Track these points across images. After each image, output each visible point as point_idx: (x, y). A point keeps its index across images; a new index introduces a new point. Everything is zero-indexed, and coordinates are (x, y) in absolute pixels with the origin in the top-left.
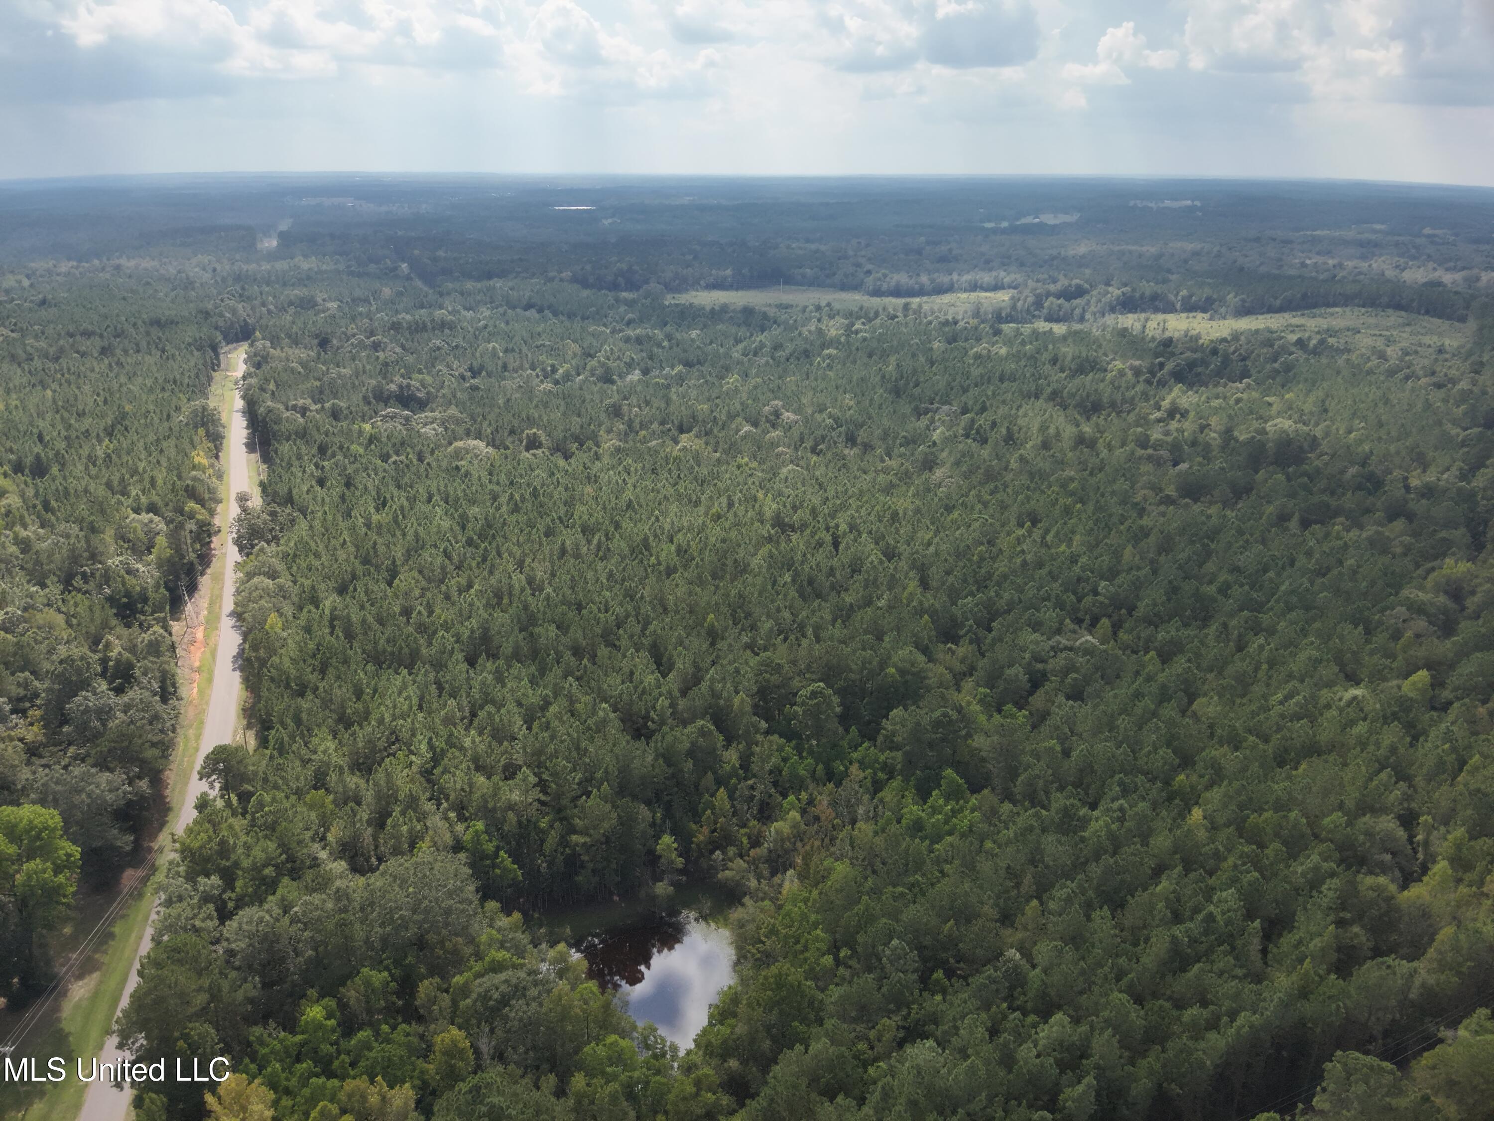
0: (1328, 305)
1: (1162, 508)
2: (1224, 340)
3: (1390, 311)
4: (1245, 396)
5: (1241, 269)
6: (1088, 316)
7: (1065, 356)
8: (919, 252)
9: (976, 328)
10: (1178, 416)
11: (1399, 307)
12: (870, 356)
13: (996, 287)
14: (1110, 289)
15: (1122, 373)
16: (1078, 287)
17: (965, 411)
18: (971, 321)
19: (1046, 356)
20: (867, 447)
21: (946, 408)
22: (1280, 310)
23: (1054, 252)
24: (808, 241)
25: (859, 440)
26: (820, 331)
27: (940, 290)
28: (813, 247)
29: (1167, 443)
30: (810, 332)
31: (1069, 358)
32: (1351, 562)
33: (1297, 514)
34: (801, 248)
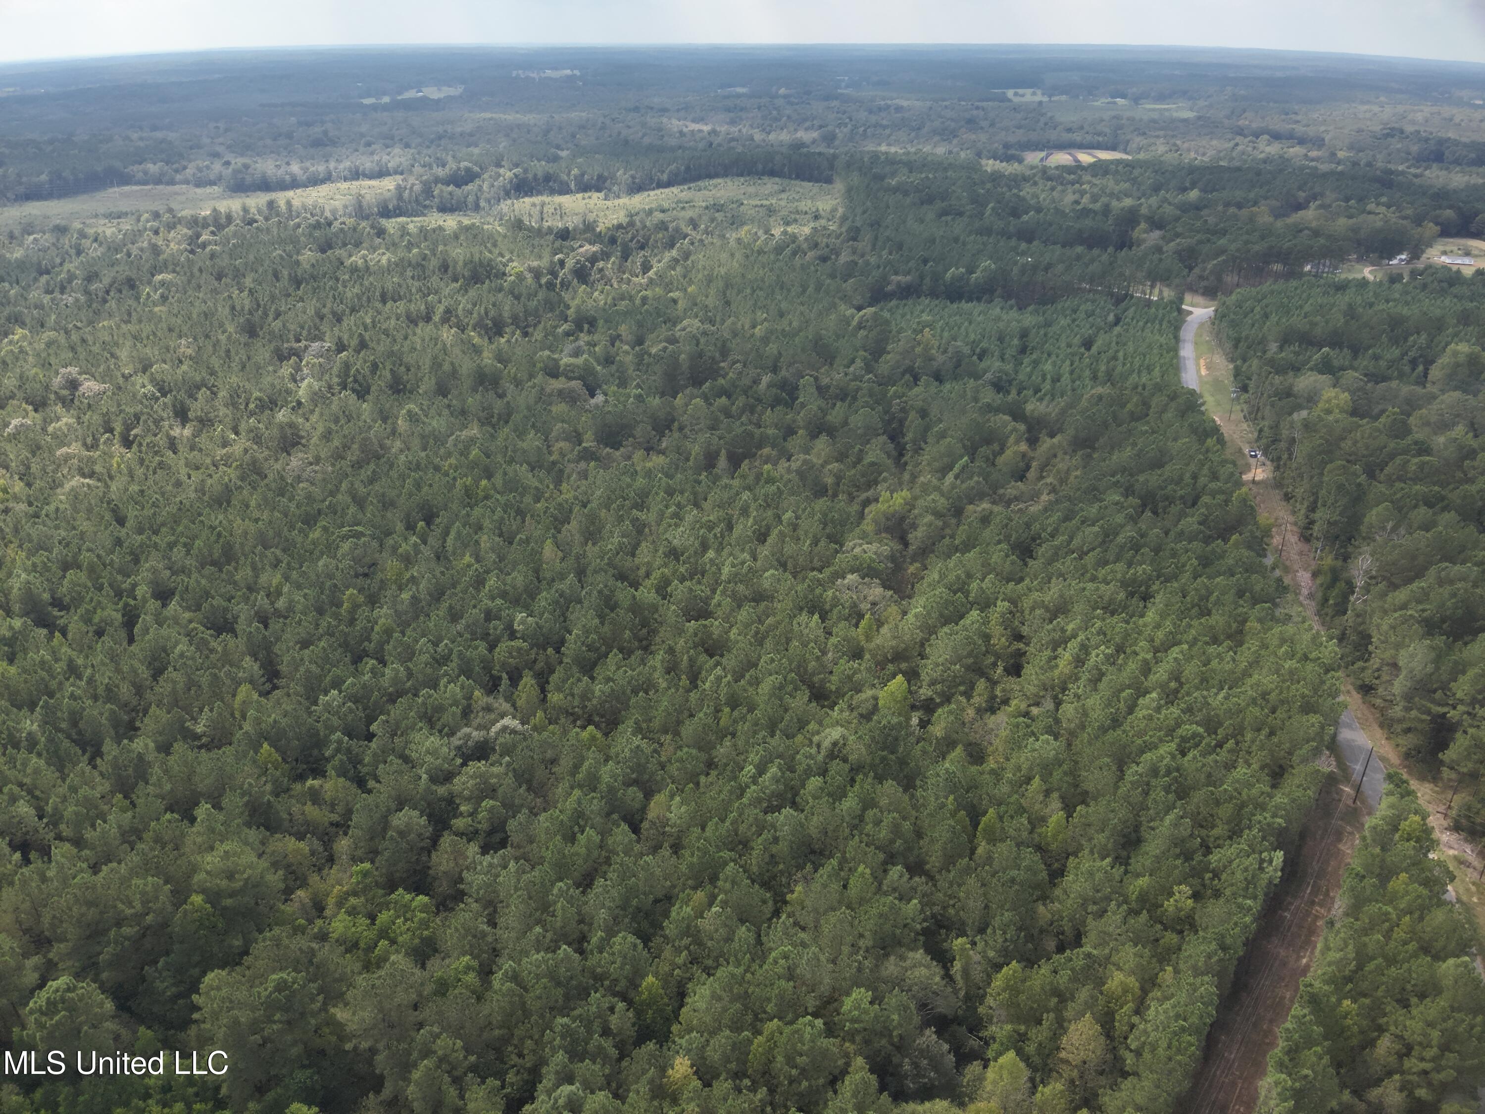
0: (710, 176)
1: (583, 465)
2: (619, 226)
3: (766, 179)
4: (649, 293)
5: (626, 142)
6: (482, 204)
7: (456, 263)
8: (289, 136)
9: (355, 229)
10: (586, 326)
11: (772, 173)
12: (219, 278)
13: (381, 174)
14: (502, 171)
15: (520, 277)
16: (468, 170)
17: (341, 347)
18: (348, 221)
19: (434, 263)
20: (205, 422)
21: (316, 345)
22: (668, 184)
23: (440, 129)
24: (154, 128)
25: (191, 415)
26: (155, 250)
27: (315, 181)
28: (159, 135)
29: (578, 367)
30: (142, 250)
31: (461, 263)
32: (788, 515)
33: (723, 451)
34: (141, 139)
